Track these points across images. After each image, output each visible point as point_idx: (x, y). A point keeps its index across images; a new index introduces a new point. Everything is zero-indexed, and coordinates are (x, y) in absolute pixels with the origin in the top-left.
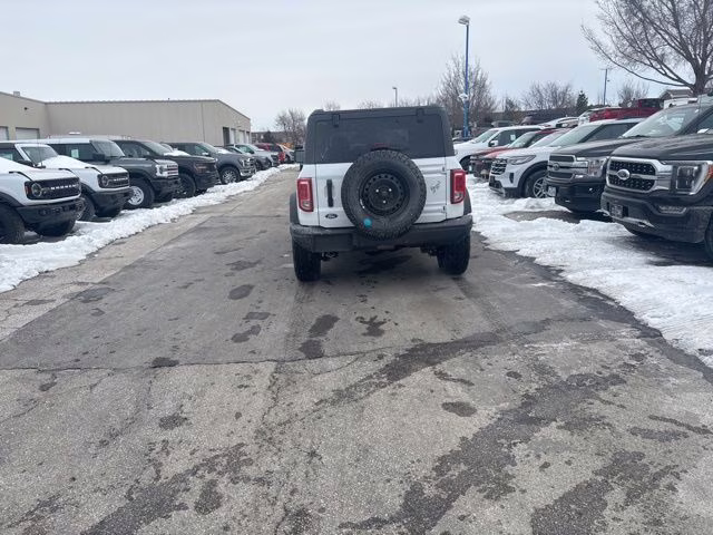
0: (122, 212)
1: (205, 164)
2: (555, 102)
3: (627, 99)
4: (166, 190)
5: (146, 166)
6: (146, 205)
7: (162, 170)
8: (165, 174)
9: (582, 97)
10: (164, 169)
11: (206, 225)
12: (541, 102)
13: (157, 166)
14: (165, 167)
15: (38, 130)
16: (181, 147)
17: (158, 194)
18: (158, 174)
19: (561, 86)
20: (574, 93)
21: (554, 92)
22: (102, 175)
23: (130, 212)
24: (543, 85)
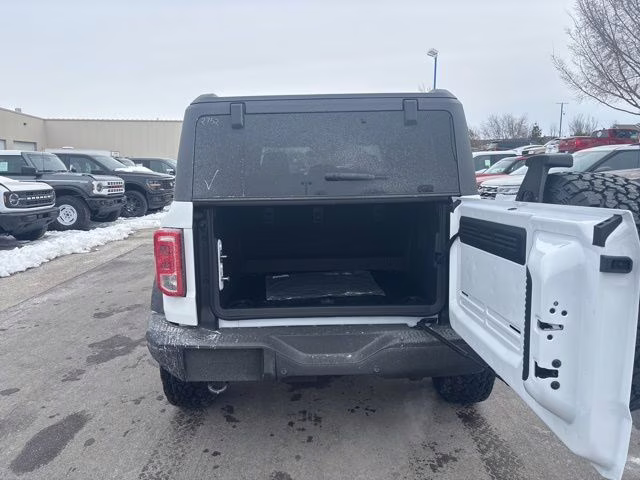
0: (47, 233)
1: (159, 181)
2: (511, 133)
3: (579, 133)
4: (105, 209)
5: (82, 182)
6: (80, 226)
7: (100, 187)
8: (105, 192)
9: (536, 128)
10: (102, 186)
11: (126, 259)
12: (498, 132)
13: (94, 183)
14: (105, 184)
15: (35, 143)
16: (146, 163)
17: (95, 213)
18: (95, 192)
19: (517, 117)
20: (529, 126)
21: (510, 124)
22: (10, 193)
23: (60, 233)
24: (500, 116)
